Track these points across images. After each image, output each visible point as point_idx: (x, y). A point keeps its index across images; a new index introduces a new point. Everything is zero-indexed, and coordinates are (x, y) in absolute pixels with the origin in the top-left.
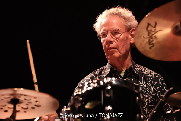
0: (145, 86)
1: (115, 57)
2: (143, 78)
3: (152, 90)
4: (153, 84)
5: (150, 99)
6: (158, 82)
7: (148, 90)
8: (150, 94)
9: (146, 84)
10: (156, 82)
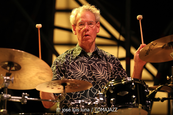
0: (106, 64)
1: (89, 42)
2: (104, 59)
3: (111, 66)
4: (111, 62)
5: (110, 73)
6: (114, 61)
7: (108, 67)
8: (110, 69)
9: (107, 63)
10: (113, 61)
